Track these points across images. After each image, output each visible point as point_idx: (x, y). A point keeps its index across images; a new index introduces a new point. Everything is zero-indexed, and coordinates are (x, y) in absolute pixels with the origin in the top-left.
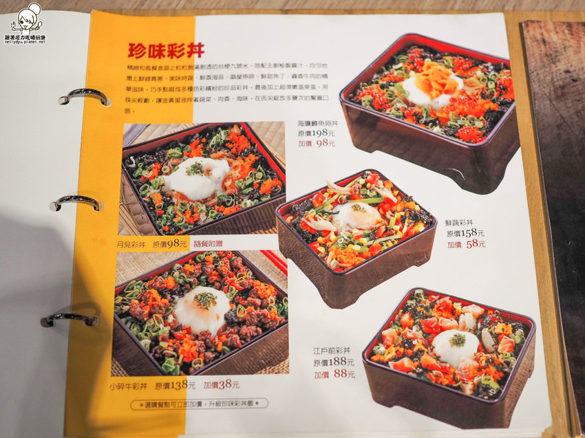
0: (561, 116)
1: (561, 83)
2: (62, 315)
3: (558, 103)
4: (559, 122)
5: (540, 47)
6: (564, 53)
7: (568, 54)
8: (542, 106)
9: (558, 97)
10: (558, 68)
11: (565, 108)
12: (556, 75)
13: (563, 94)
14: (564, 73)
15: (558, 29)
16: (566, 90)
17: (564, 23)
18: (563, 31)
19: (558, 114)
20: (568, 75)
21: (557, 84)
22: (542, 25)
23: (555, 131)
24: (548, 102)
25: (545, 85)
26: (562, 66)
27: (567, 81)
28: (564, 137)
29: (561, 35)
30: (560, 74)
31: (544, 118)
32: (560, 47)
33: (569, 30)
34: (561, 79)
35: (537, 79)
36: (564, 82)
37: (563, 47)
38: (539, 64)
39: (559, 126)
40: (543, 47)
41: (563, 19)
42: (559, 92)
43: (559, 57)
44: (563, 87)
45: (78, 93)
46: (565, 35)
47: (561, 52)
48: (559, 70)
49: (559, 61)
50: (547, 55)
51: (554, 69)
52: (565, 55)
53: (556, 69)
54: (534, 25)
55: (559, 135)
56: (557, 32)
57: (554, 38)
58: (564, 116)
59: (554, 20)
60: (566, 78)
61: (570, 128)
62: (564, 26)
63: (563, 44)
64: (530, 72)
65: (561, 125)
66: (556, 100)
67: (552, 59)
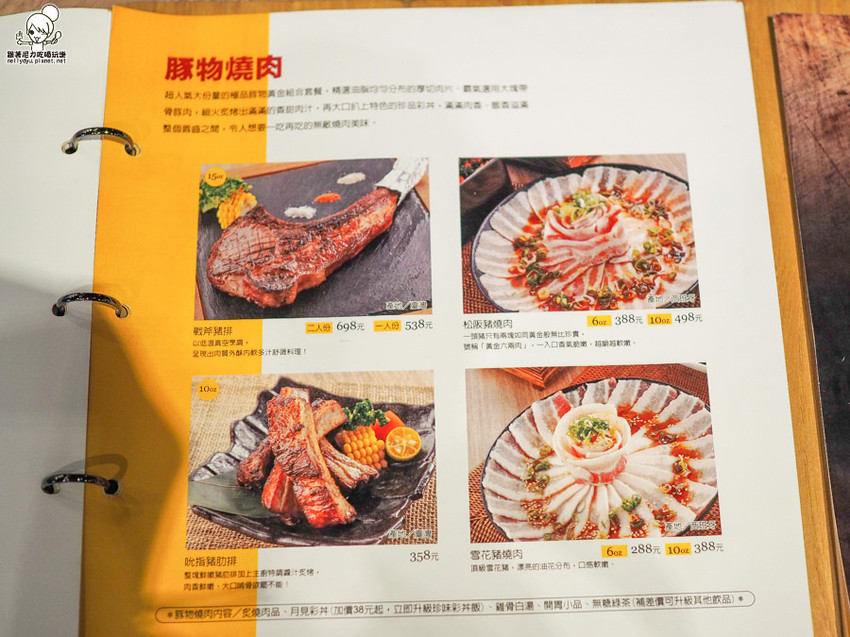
0: (831, 162)
1: (832, 111)
2: (65, 475)
3: (827, 141)
4: (827, 173)
5: (800, 55)
6: (837, 63)
7: (844, 66)
9: (827, 132)
10: (828, 87)
11: (837, 149)
12: (825, 99)
13: (835, 128)
14: (836, 95)
15: (828, 27)
16: (840, 122)
17: (837, 16)
18: (836, 30)
19: (826, 159)
20: (843, 98)
21: (826, 112)
22: (804, 20)
23: (823, 187)
24: (811, 141)
25: (807, 115)
26: (834, 84)
27: (841, 108)
28: (836, 194)
29: (832, 36)
30: (831, 96)
31: (806, 164)
32: (830, 55)
33: (846, 28)
34: (832, 105)
35: (795, 104)
36: (836, 108)
37: (834, 54)
38: (798, 81)
39: (828, 178)
40: (804, 55)
41: (837, 11)
42: (829, 125)
43: (828, 71)
44: (835, 118)
45: (90, 133)
46: (839, 36)
47: (832, 64)
48: (829, 90)
49: (829, 76)
50: (810, 68)
51: (821, 88)
52: (839, 67)
53: (825, 89)
54: (790, 21)
55: (828, 192)
56: (826, 32)
57: (822, 41)
58: (836, 163)
59: (822, 12)
60: (840, 103)
61: (845, 180)
62: (838, 22)
63: (836, 51)
64: (784, 94)
65: (831, 176)
66: (824, 137)
67: (818, 73)
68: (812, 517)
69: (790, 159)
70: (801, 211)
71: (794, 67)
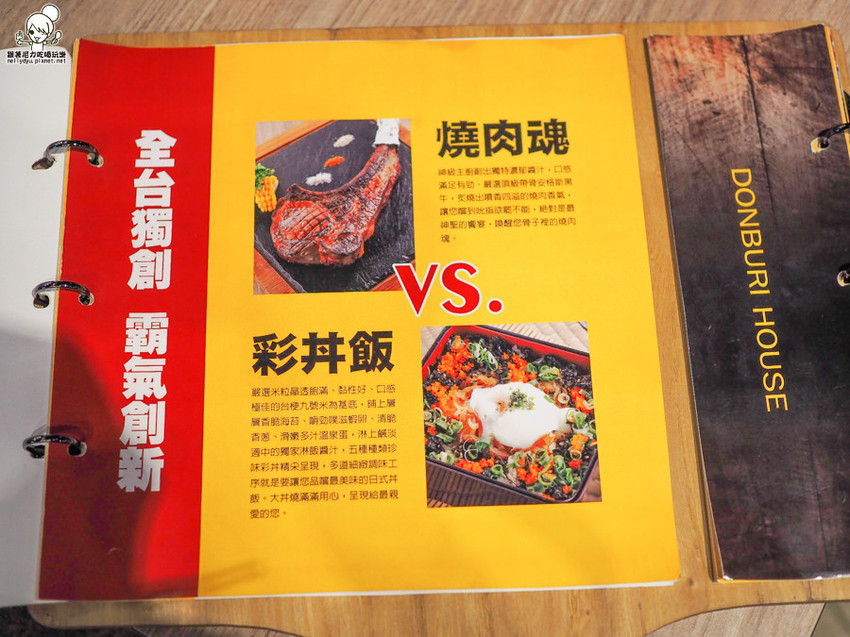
0: (698, 160)
1: (699, 117)
3: (695, 143)
4: (696, 168)
5: (671, 70)
6: (702, 77)
7: (708, 79)
8: (673, 147)
9: (694, 136)
10: (695, 97)
11: (703, 150)
12: (692, 107)
13: (701, 132)
14: (702, 105)
15: (695, 47)
16: (706, 126)
17: (703, 38)
18: (701, 49)
19: (694, 158)
20: (708, 106)
21: (693, 118)
22: (674, 41)
23: (691, 181)
24: (681, 143)
25: (677, 121)
26: (700, 95)
27: (706, 115)
28: (703, 188)
29: (698, 54)
30: (698, 105)
31: (676, 163)
32: (697, 71)
33: (709, 47)
34: (699, 112)
35: (666, 112)
36: (702, 115)
37: (701, 69)
38: (669, 92)
39: (696, 174)
40: (674, 71)
41: (702, 33)
42: (696, 129)
43: (695, 84)
44: (701, 123)
46: (703, 53)
47: (698, 77)
48: (696, 100)
49: (696, 88)
50: (680, 81)
51: (689, 98)
52: (704, 80)
53: (692, 99)
54: (662, 42)
55: (696, 187)
56: (693, 50)
57: (690, 58)
58: (702, 161)
59: (690, 34)
60: (705, 111)
61: (710, 175)
62: (703, 42)
63: (702, 66)
64: (657, 104)
65: (698, 172)
66: (691, 139)
67: (687, 86)
68: (685, 462)
69: (663, 159)
70: (673, 203)
71: (666, 81)
